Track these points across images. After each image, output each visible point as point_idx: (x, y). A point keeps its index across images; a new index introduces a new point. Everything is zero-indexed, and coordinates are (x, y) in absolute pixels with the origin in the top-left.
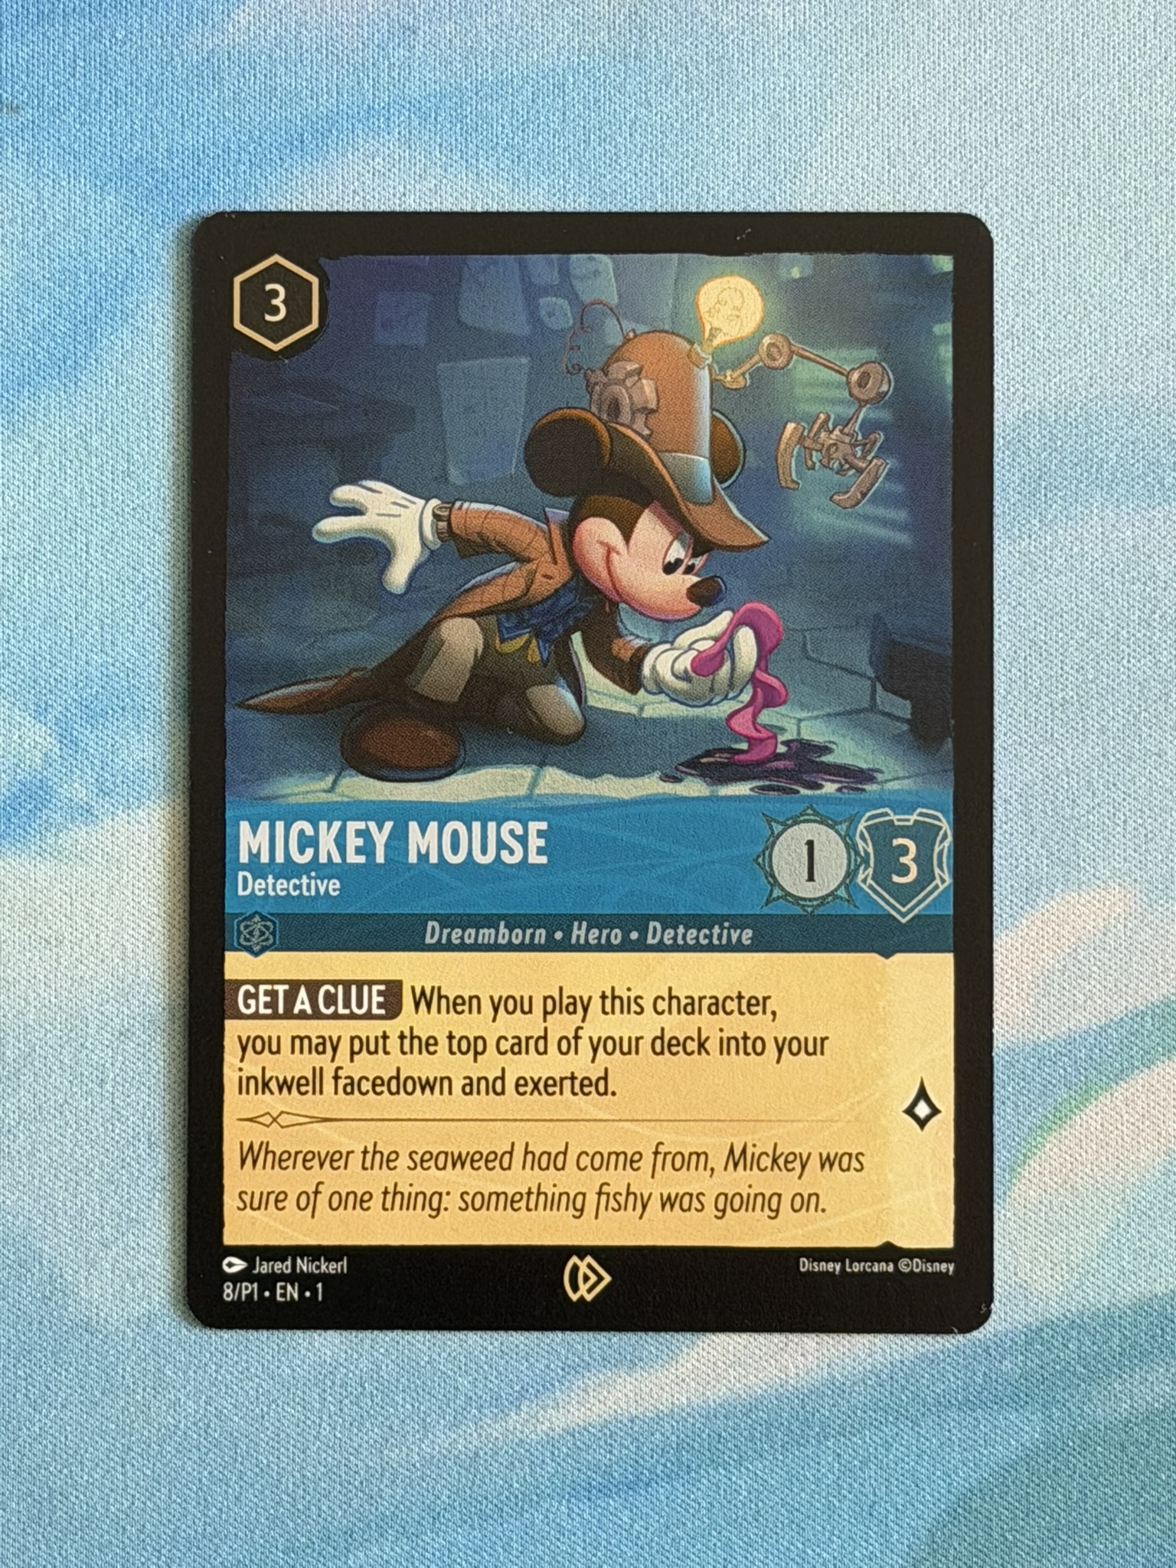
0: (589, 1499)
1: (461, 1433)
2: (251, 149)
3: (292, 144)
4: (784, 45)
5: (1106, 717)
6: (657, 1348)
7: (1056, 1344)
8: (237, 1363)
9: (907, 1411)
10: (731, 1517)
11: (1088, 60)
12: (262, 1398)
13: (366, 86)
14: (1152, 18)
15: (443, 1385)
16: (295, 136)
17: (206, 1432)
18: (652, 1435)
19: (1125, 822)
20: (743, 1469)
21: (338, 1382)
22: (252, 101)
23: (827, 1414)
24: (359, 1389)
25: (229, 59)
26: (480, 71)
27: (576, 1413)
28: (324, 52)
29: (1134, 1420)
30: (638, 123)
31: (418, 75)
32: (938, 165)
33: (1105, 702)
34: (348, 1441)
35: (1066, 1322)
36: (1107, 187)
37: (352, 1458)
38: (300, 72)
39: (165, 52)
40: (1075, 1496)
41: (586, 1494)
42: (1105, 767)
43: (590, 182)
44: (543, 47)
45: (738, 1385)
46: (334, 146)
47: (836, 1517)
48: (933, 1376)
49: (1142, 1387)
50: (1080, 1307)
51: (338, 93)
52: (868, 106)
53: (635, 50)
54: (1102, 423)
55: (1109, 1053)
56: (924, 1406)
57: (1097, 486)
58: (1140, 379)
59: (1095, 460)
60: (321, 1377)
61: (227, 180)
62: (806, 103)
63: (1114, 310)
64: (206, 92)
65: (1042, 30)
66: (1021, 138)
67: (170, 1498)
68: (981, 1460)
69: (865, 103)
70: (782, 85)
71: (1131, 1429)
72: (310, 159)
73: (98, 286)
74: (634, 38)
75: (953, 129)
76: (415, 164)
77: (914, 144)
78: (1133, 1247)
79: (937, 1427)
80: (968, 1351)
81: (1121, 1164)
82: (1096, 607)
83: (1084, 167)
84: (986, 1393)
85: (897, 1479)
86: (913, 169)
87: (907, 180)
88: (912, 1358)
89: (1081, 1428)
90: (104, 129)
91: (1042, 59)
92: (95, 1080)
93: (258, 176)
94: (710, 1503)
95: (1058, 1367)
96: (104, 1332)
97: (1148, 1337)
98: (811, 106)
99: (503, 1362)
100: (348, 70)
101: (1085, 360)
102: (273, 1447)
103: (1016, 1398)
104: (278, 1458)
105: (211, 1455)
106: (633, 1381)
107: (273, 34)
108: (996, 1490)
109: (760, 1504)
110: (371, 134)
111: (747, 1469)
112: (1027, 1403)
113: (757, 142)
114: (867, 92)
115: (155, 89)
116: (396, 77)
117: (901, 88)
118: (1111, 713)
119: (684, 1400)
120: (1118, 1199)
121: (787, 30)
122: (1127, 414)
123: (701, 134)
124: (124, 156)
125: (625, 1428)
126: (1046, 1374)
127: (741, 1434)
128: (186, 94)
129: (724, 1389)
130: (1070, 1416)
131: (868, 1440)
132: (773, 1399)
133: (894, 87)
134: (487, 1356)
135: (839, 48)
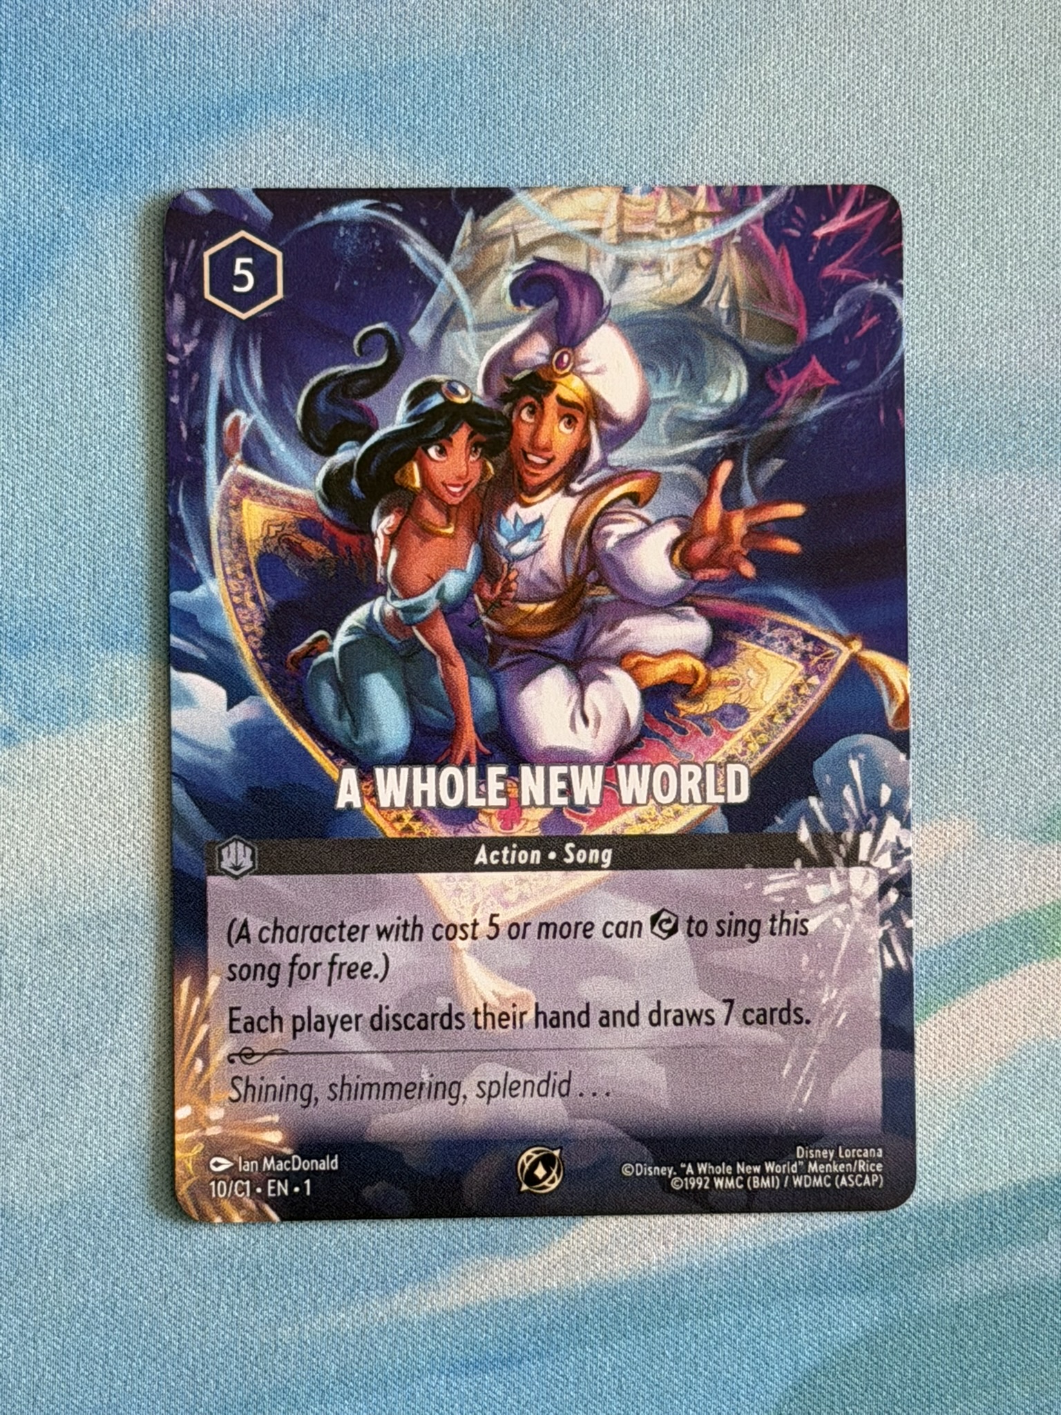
0: (466, 1374)
1: (350, 1313)
2: (171, 123)
3: (209, 119)
4: (665, 41)
5: (949, 663)
6: (531, 1237)
7: (895, 1235)
8: (143, 1247)
9: (759, 1295)
10: (596, 1392)
11: (942, 62)
12: (166, 1280)
13: (279, 68)
14: (1001, 25)
15: (333, 1268)
16: (212, 112)
17: (113, 1311)
18: (525, 1315)
19: (965, 760)
20: (608, 1348)
21: (236, 1265)
22: (173, 79)
23: (686, 1298)
24: (257, 1272)
25: (151, 39)
26: (384, 57)
28: (240, 35)
29: (964, 1304)
30: (530, 109)
31: (327, 59)
32: (805, 155)
33: (949, 650)
34: (245, 1319)
36: (958, 180)
37: (248, 1335)
38: (217, 53)
39: (91, 30)
40: (910, 1373)
41: (464, 1369)
42: (949, 711)
43: (485, 163)
44: (443, 37)
45: (604, 1270)
46: (248, 122)
47: (693, 1393)
48: (783, 1264)
49: (973, 1276)
51: (252, 73)
52: (741, 99)
53: (528, 41)
54: (950, 394)
55: (948, 971)
56: (774, 1291)
57: (945, 452)
58: (984, 355)
59: (944, 428)
60: (220, 1261)
61: (148, 152)
62: (684, 95)
63: (963, 292)
64: (129, 69)
65: (901, 33)
66: (881, 132)
67: (78, 1370)
68: (825, 1341)
69: (739, 96)
70: (663, 77)
71: (962, 1313)
72: (225, 135)
73: (27, 248)
74: (528, 30)
75: (818, 122)
76: (323, 142)
77: (783, 135)
78: (966, 1147)
79: (785, 1311)
80: (815, 1241)
81: (957, 1072)
82: (942, 563)
83: (937, 160)
84: (831, 1279)
85: (749, 1358)
86: (781, 158)
87: (776, 168)
88: (764, 1247)
89: (916, 1312)
90: (33, 101)
91: (901, 60)
92: (14, 984)
93: (177, 149)
94: (578, 1379)
95: (896, 1256)
96: (19, 1218)
97: (978, 1230)
98: (689, 97)
99: (388, 1248)
101: (936, 337)
102: (175, 1325)
103: (858, 1285)
104: (180, 1335)
105: (117, 1332)
106: (508, 1266)
107: (193, 17)
108: (837, 1367)
109: (623, 1379)
110: (283, 113)
111: (612, 1348)
112: (867, 1288)
113: (639, 129)
114: (741, 85)
115: (82, 64)
116: (307, 60)
117: (771, 83)
118: (955, 661)
119: (555, 1285)
120: (953, 1104)
121: (668, 27)
122: (972, 387)
123: (587, 120)
124: (52, 127)
125: (500, 1309)
126: (885, 1263)
127: (607, 1316)
128: (110, 71)
129: (592, 1274)
130: (906, 1301)
131: (722, 1322)
132: (636, 1284)
133: (765, 81)
134: (374, 1243)
135: (716, 45)
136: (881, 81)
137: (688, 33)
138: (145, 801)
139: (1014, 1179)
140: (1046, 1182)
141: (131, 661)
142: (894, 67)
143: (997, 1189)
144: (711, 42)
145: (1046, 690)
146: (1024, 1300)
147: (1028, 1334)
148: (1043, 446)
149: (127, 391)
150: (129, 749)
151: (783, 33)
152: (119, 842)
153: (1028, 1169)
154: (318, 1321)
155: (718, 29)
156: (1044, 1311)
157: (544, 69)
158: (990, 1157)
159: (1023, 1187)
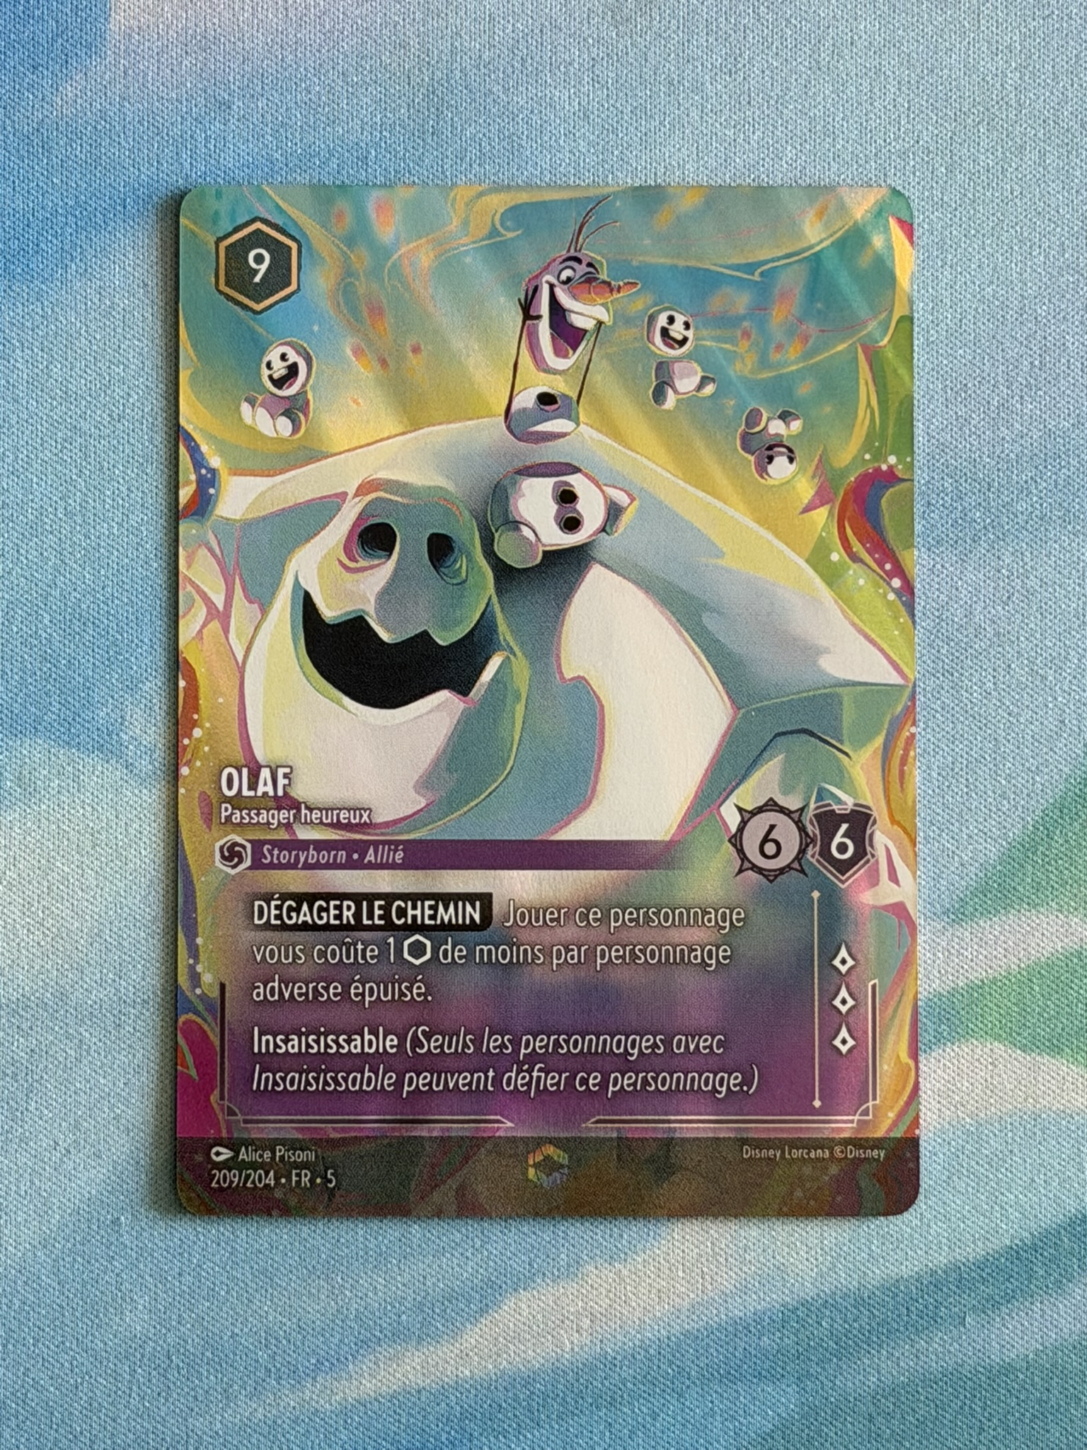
1: (261, 1403)
2: (77, 213)
3: (115, 208)
4: (569, 124)
6: (443, 1325)
7: (811, 1322)
8: (53, 1337)
9: (673, 1383)
11: (848, 142)
12: (76, 1370)
13: (184, 156)
14: (906, 105)
15: (244, 1357)
16: (118, 201)
17: (24, 1401)
18: (438, 1405)
20: (521, 1437)
21: (147, 1355)
22: (79, 169)
23: (599, 1386)
24: (167, 1362)
25: (57, 129)
26: (289, 144)
27: (368, 1385)
28: (146, 124)
29: (881, 1392)
31: (232, 147)
34: (156, 1410)
35: (820, 1301)
37: (159, 1426)
38: (123, 143)
44: (348, 124)
45: (517, 1359)
48: (697, 1351)
49: (889, 1362)
50: (833, 1287)
51: (158, 162)
56: (688, 1379)
60: (131, 1351)
61: (55, 241)
62: (589, 178)
64: (35, 160)
65: (806, 114)
68: (740, 1429)
70: (568, 161)
71: (879, 1400)
72: (131, 223)
74: (432, 116)
78: (881, 1232)
79: (700, 1399)
80: (730, 1329)
84: (745, 1367)
88: (678, 1334)
89: (833, 1399)
91: (806, 141)
93: (84, 238)
95: (812, 1343)
97: (894, 1316)
99: (299, 1337)
100: (167, 141)
102: (86, 1416)
103: (773, 1372)
104: (91, 1426)
106: (421, 1354)
107: (99, 107)
111: (525, 1436)
112: (783, 1376)
116: (212, 148)
119: (467, 1373)
121: (572, 110)
125: (413, 1399)
126: (801, 1350)
127: (520, 1404)
128: (18, 162)
129: (505, 1362)
130: (822, 1389)
131: (636, 1410)
132: (549, 1371)
133: (670, 164)
134: (285, 1331)
135: (620, 128)
136: (787, 163)
137: (592, 117)
138: (55, 888)
139: (930, 1264)
140: (962, 1267)
141: (39, 748)
142: (799, 147)
143: (913, 1274)
144: (615, 125)
145: (957, 770)
146: (942, 1387)
147: (945, 1422)
148: (952, 525)
149: (35, 480)
150: (38, 837)
151: (688, 115)
152: (28, 930)
153: (943, 1254)
154: (230, 1411)
155: (622, 112)
156: (962, 1397)
157: (449, 154)
158: (906, 1242)
159: (940, 1272)
